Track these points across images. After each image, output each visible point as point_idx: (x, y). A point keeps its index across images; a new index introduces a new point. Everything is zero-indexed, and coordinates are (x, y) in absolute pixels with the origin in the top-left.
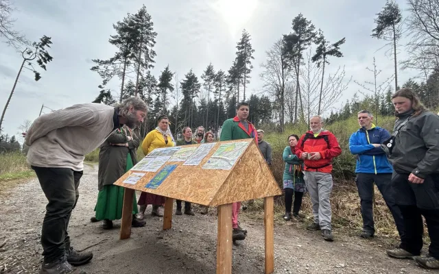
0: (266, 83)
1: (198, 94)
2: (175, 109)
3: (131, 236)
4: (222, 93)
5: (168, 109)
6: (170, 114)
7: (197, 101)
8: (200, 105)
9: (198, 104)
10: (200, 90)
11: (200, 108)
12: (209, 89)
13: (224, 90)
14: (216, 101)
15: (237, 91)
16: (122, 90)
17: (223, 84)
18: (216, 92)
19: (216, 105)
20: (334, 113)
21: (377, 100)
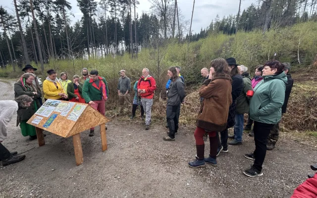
0: (152, 5)
1: (96, 12)
2: (77, 25)
3: (46, 144)
4: (117, 12)
5: (70, 26)
6: (74, 30)
7: (96, 19)
8: (100, 22)
9: (98, 22)
10: (97, 9)
11: (100, 25)
12: (105, 8)
13: (119, 10)
14: (113, 19)
15: (129, 11)
16: (16, 6)
17: (117, 4)
18: (112, 11)
19: (113, 23)
20: (203, 30)
21: (230, 20)
